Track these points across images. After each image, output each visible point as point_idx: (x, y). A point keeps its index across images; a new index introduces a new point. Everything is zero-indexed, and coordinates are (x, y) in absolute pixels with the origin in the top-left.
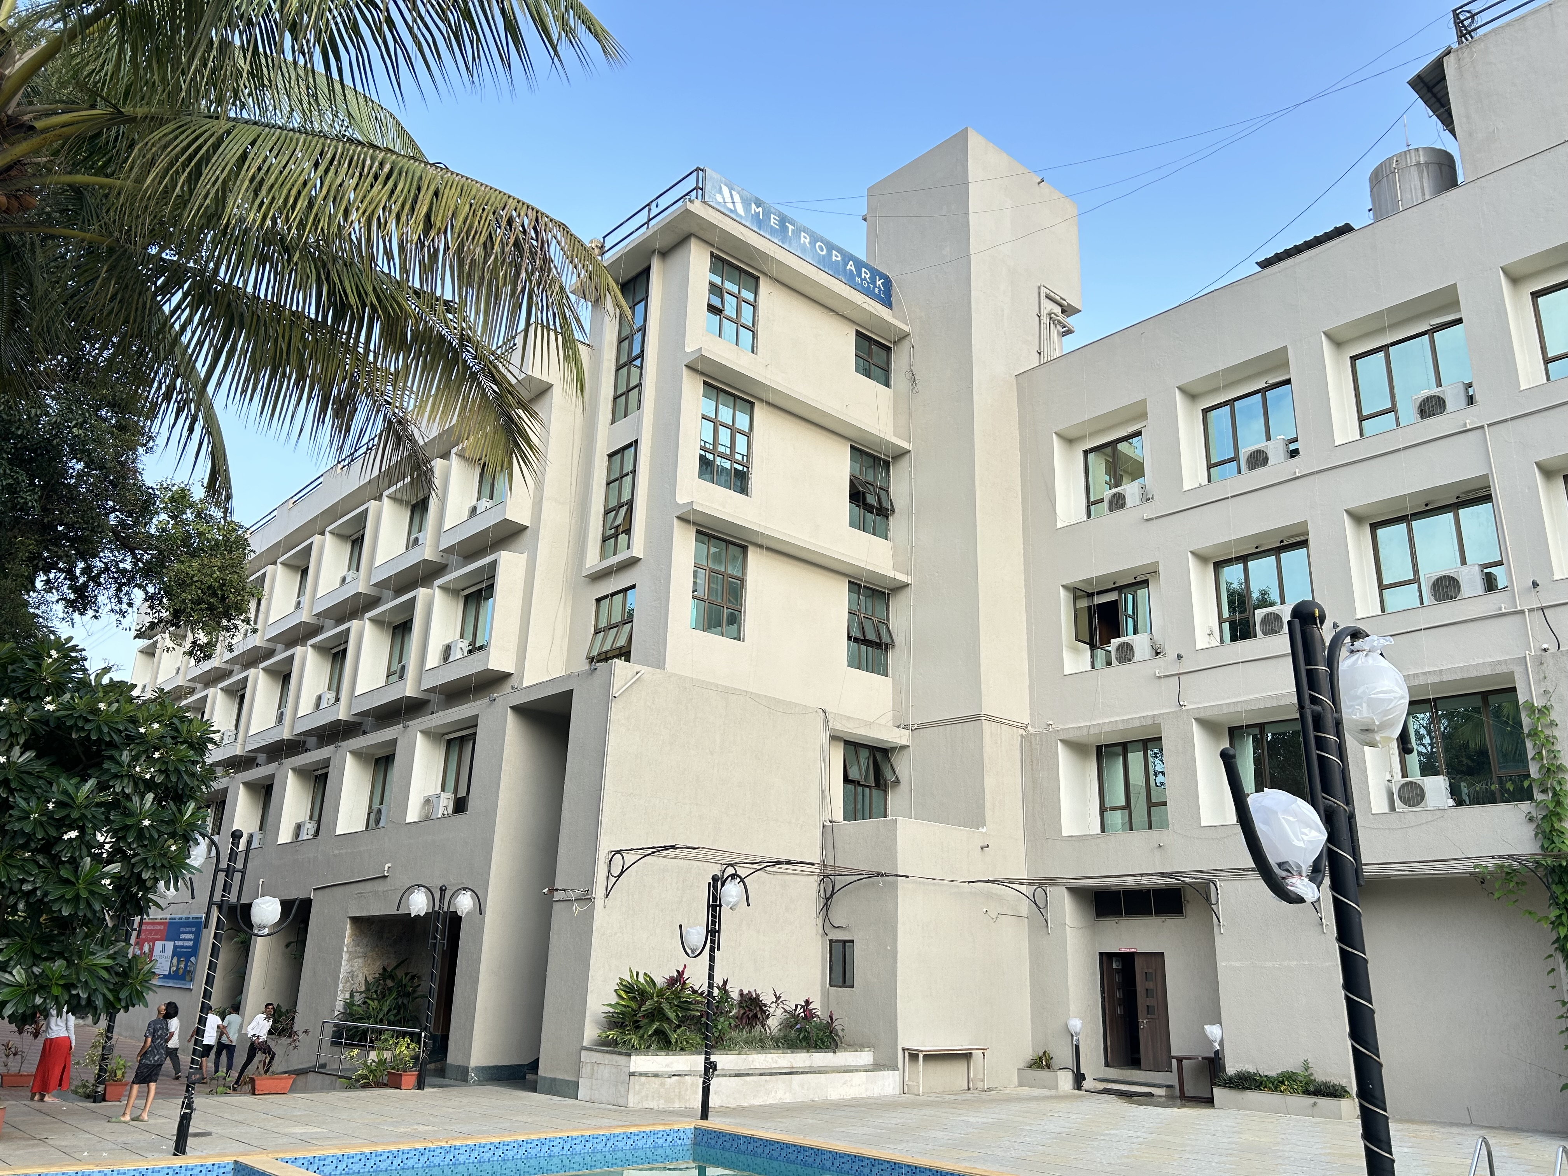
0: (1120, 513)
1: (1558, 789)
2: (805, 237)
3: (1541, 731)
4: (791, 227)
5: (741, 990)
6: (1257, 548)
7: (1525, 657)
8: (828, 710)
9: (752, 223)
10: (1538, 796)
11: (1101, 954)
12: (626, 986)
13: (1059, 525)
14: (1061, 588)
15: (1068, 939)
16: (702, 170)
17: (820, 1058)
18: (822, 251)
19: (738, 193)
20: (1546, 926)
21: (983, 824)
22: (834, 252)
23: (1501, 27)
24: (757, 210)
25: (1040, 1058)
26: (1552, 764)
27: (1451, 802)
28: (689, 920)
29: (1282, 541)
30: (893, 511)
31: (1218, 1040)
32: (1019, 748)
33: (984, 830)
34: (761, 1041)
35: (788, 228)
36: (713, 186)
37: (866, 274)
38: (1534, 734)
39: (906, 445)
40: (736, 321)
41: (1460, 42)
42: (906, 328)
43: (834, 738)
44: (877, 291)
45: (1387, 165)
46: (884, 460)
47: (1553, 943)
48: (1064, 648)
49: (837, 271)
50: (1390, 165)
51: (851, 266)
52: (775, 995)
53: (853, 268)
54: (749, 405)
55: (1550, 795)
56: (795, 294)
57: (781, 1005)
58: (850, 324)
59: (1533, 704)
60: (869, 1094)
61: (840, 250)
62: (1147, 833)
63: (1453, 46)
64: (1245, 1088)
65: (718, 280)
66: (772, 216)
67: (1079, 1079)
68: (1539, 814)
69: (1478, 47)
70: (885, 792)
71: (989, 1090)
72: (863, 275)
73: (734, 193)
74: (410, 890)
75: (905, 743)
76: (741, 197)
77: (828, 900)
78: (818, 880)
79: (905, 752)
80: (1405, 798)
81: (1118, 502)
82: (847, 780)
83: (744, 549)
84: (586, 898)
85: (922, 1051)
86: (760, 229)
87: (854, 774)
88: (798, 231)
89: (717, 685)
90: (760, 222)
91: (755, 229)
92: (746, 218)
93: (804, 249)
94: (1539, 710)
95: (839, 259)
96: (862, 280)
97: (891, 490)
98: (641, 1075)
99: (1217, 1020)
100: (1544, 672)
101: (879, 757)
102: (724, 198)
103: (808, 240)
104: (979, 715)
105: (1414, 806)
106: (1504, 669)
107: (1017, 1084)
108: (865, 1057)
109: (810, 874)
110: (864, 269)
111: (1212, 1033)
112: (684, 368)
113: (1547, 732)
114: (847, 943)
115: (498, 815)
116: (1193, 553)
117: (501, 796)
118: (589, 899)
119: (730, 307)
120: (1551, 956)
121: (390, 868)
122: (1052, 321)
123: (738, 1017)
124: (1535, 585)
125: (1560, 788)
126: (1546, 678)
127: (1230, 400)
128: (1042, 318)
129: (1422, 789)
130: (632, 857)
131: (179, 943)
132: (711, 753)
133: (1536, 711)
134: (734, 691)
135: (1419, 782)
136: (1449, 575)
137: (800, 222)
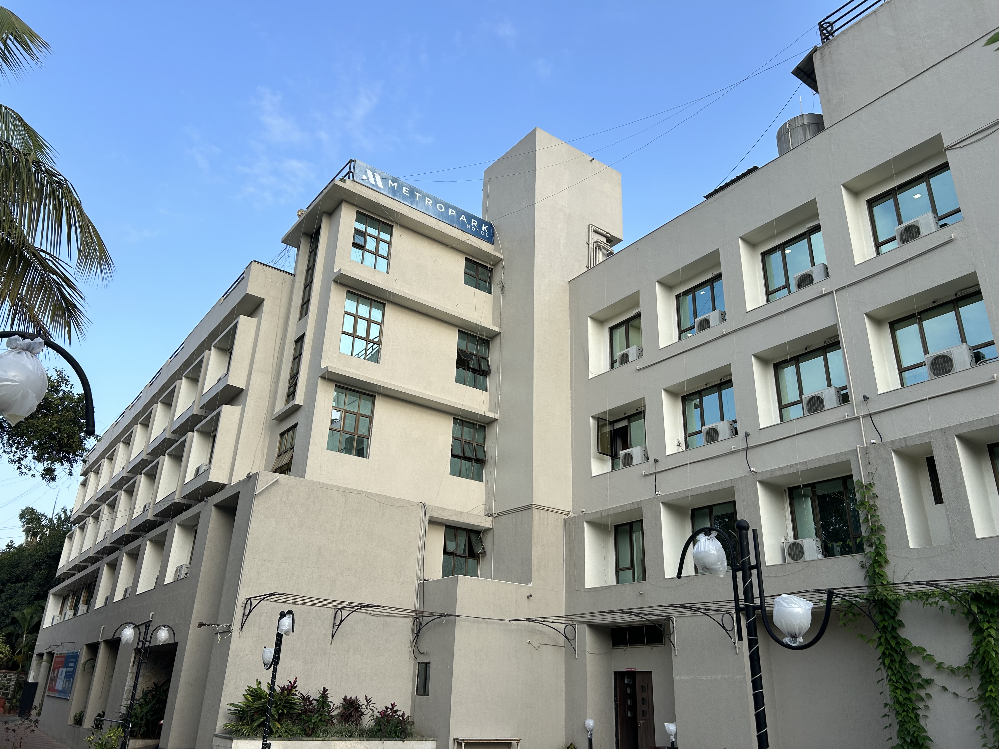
0: (625, 366)
1: (877, 543)
2: (428, 201)
3: (868, 501)
4: (418, 195)
5: (346, 696)
6: (706, 385)
7: (857, 449)
8: (427, 504)
9: (389, 193)
10: (867, 549)
11: (615, 673)
12: (252, 692)
13: (590, 377)
14: (591, 418)
15: (588, 661)
16: (353, 161)
17: (390, 745)
18: (441, 209)
19: (379, 174)
20: (872, 646)
21: (531, 581)
22: (450, 210)
23: (847, 30)
24: (393, 185)
25: (568, 748)
26: (875, 525)
27: (820, 556)
28: (306, 647)
29: (721, 380)
30: (490, 372)
31: (673, 734)
32: (562, 528)
33: (531, 585)
34: (349, 732)
35: (416, 195)
36: (361, 171)
37: (474, 223)
38: (862, 503)
39: (497, 329)
40: (376, 253)
41: (823, 43)
42: (499, 255)
43: (434, 522)
44: (482, 233)
45: (784, 127)
46: (486, 340)
47: (879, 659)
48: (592, 458)
49: (453, 222)
50: (786, 127)
51: (463, 218)
52: (366, 699)
53: (465, 219)
54: (382, 306)
55: (874, 548)
56: (419, 237)
57: (368, 707)
58: (461, 254)
59: (862, 483)
61: (454, 208)
62: (633, 585)
63: (818, 46)
65: (362, 227)
66: (404, 188)
68: (868, 562)
69: (834, 44)
70: (478, 560)
72: (472, 223)
73: (375, 174)
74: (158, 628)
75: (489, 527)
76: (381, 176)
77: (417, 634)
78: (413, 620)
79: (489, 533)
80: (791, 554)
81: (624, 359)
82: (446, 552)
83: (373, 397)
84: (228, 631)
85: (463, 740)
86: (394, 196)
87: (451, 548)
88: (423, 197)
89: (339, 487)
90: (395, 192)
91: (391, 196)
92: (384, 189)
93: (427, 208)
94: (866, 487)
95: (454, 213)
96: (471, 227)
97: (489, 359)
99: (672, 719)
100: (869, 459)
101: (473, 538)
102: (368, 177)
103: (431, 202)
104: (530, 506)
105: (797, 560)
106: (844, 459)
108: (429, 745)
109: (406, 617)
110: (473, 220)
111: (669, 728)
112: (332, 282)
113: (872, 502)
114: (427, 664)
115: (200, 577)
116: (665, 390)
117: (203, 564)
118: (229, 631)
119: (371, 244)
120: (879, 669)
121: (153, 615)
122: (599, 247)
123: (341, 715)
124: (866, 398)
125: (880, 543)
126: (870, 463)
127: (692, 288)
128: (590, 245)
129: (802, 548)
130: (254, 602)
131: (68, 669)
132: (332, 533)
133: (864, 487)
134: (352, 491)
135: (800, 543)
136: (818, 395)
137: (425, 191)
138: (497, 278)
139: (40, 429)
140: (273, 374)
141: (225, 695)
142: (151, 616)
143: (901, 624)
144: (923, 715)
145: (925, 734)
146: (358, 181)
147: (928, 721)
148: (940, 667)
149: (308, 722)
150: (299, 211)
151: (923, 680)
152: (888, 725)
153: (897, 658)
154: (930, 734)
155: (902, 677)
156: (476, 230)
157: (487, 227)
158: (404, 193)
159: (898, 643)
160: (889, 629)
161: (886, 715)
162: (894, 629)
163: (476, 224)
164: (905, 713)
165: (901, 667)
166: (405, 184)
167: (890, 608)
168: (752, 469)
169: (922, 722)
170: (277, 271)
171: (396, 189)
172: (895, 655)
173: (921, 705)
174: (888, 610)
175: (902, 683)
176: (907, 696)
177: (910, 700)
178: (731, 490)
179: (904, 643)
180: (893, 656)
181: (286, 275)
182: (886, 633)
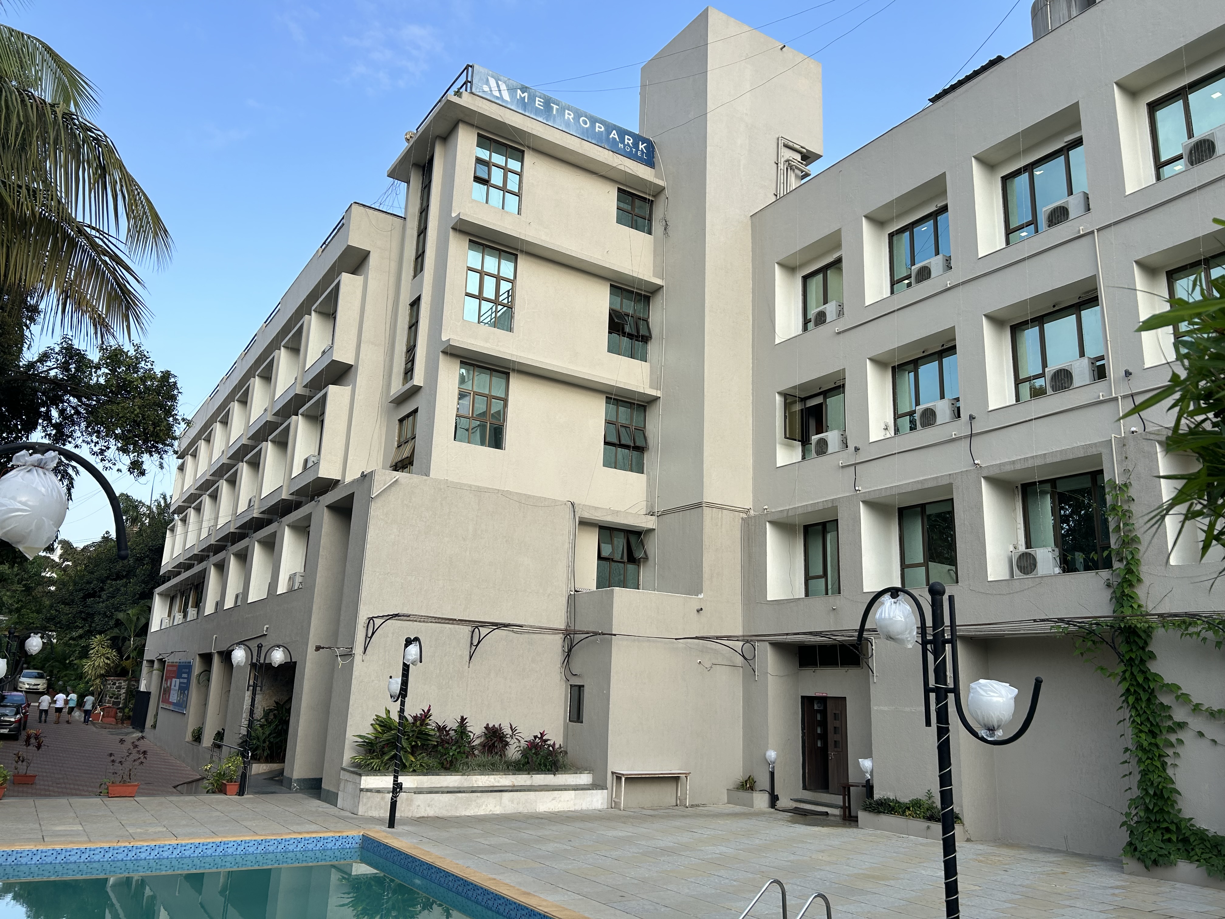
0: (822, 328)
1: (1129, 558)
2: (569, 114)
3: (1121, 506)
4: (555, 107)
5: (488, 724)
6: (924, 352)
7: (1111, 440)
8: (576, 502)
9: (518, 107)
10: (1116, 565)
11: (803, 697)
12: (381, 721)
13: (777, 342)
14: (777, 395)
15: (769, 684)
16: (471, 67)
17: (540, 779)
18: (586, 124)
19: (505, 82)
20: (1114, 681)
21: (701, 592)
22: (597, 124)
24: (523, 96)
25: (746, 781)
26: (1128, 536)
27: (1057, 570)
28: (440, 670)
29: (943, 345)
30: (651, 337)
31: (869, 771)
32: (740, 529)
33: (701, 596)
34: (493, 764)
35: (552, 107)
36: (481, 79)
37: (628, 140)
38: (1114, 508)
39: (658, 282)
40: (504, 189)
42: (661, 183)
43: (584, 523)
44: (639, 153)
46: (645, 296)
47: (1121, 696)
48: (777, 445)
49: (601, 141)
51: (614, 135)
52: (511, 727)
53: (616, 137)
54: (513, 257)
55: (1125, 563)
56: (558, 163)
57: (514, 737)
58: (612, 184)
59: (1115, 482)
60: (578, 808)
61: (602, 122)
62: (825, 599)
64: (879, 812)
65: (485, 155)
66: (537, 99)
67: (774, 799)
68: (1115, 581)
70: (639, 567)
71: (692, 806)
72: (626, 141)
73: (500, 83)
75: (651, 527)
76: (507, 86)
77: (569, 654)
78: (563, 637)
79: (651, 535)
80: (1021, 567)
81: (821, 318)
82: (600, 557)
83: (508, 374)
84: (349, 655)
85: (623, 775)
86: (525, 111)
87: (606, 552)
88: (562, 110)
89: (470, 486)
90: (526, 105)
91: (520, 111)
92: (512, 102)
93: (568, 124)
94: (1120, 488)
95: (603, 129)
96: (625, 146)
97: (650, 320)
98: (368, 790)
99: (868, 755)
100: (1126, 453)
101: (632, 538)
102: (490, 88)
103: (572, 116)
104: (701, 503)
105: (1028, 574)
106: (1094, 451)
107: (726, 801)
108: (585, 779)
109: (554, 635)
110: (627, 137)
111: (863, 765)
112: (451, 230)
113: (1126, 507)
114: (581, 687)
115: (316, 590)
116: (871, 359)
117: (318, 575)
118: (351, 654)
119: (497, 177)
120: (1121, 707)
121: (267, 628)
122: (791, 167)
123: (483, 745)
124: (1128, 374)
125: (1133, 557)
126: (1127, 458)
127: (909, 224)
128: (779, 165)
129: (1034, 559)
130: (378, 622)
131: (182, 680)
132: (464, 540)
133: (1118, 488)
134: (487, 490)
135: (1033, 553)
136: (1066, 368)
137: (564, 102)
138: (658, 213)
139: (120, 416)
140: (387, 345)
141: (351, 725)
142: (265, 629)
143: (1152, 656)
144: (1172, 764)
145: (1172, 786)
146: (477, 93)
147: (1178, 771)
148: (1197, 709)
149: (445, 755)
150: (406, 134)
151: (1175, 723)
152: (1128, 773)
153: (1144, 696)
154: (1179, 786)
155: (1148, 719)
156: (631, 151)
157: (645, 144)
158: (537, 105)
159: (1146, 679)
160: (1137, 662)
161: (1126, 762)
162: (1142, 661)
163: (632, 141)
164: (1149, 761)
165: (1148, 707)
166: (538, 94)
167: (1139, 637)
168: (976, 462)
169: (1170, 772)
170: (384, 215)
171: (526, 101)
172: (1141, 693)
173: (1170, 752)
174: (1137, 639)
175: (1149, 726)
176: (1153, 741)
177: (1157, 746)
178: (949, 487)
179: (1154, 679)
180: (1139, 694)
181: (395, 219)
182: (1132, 666)
